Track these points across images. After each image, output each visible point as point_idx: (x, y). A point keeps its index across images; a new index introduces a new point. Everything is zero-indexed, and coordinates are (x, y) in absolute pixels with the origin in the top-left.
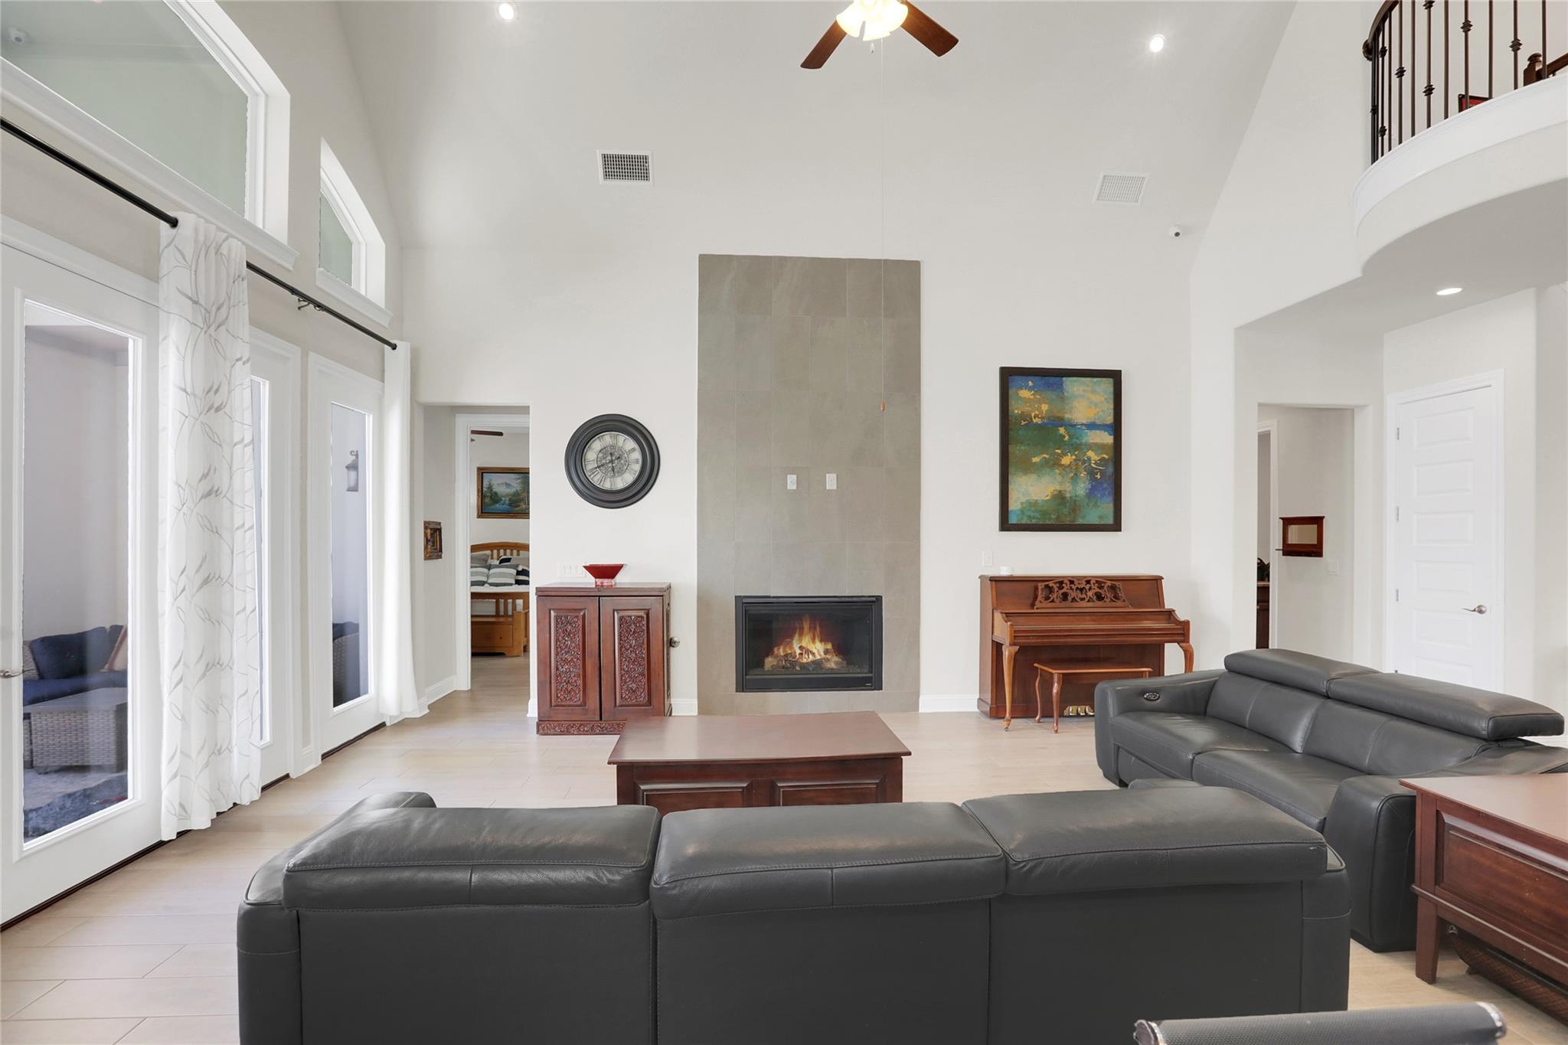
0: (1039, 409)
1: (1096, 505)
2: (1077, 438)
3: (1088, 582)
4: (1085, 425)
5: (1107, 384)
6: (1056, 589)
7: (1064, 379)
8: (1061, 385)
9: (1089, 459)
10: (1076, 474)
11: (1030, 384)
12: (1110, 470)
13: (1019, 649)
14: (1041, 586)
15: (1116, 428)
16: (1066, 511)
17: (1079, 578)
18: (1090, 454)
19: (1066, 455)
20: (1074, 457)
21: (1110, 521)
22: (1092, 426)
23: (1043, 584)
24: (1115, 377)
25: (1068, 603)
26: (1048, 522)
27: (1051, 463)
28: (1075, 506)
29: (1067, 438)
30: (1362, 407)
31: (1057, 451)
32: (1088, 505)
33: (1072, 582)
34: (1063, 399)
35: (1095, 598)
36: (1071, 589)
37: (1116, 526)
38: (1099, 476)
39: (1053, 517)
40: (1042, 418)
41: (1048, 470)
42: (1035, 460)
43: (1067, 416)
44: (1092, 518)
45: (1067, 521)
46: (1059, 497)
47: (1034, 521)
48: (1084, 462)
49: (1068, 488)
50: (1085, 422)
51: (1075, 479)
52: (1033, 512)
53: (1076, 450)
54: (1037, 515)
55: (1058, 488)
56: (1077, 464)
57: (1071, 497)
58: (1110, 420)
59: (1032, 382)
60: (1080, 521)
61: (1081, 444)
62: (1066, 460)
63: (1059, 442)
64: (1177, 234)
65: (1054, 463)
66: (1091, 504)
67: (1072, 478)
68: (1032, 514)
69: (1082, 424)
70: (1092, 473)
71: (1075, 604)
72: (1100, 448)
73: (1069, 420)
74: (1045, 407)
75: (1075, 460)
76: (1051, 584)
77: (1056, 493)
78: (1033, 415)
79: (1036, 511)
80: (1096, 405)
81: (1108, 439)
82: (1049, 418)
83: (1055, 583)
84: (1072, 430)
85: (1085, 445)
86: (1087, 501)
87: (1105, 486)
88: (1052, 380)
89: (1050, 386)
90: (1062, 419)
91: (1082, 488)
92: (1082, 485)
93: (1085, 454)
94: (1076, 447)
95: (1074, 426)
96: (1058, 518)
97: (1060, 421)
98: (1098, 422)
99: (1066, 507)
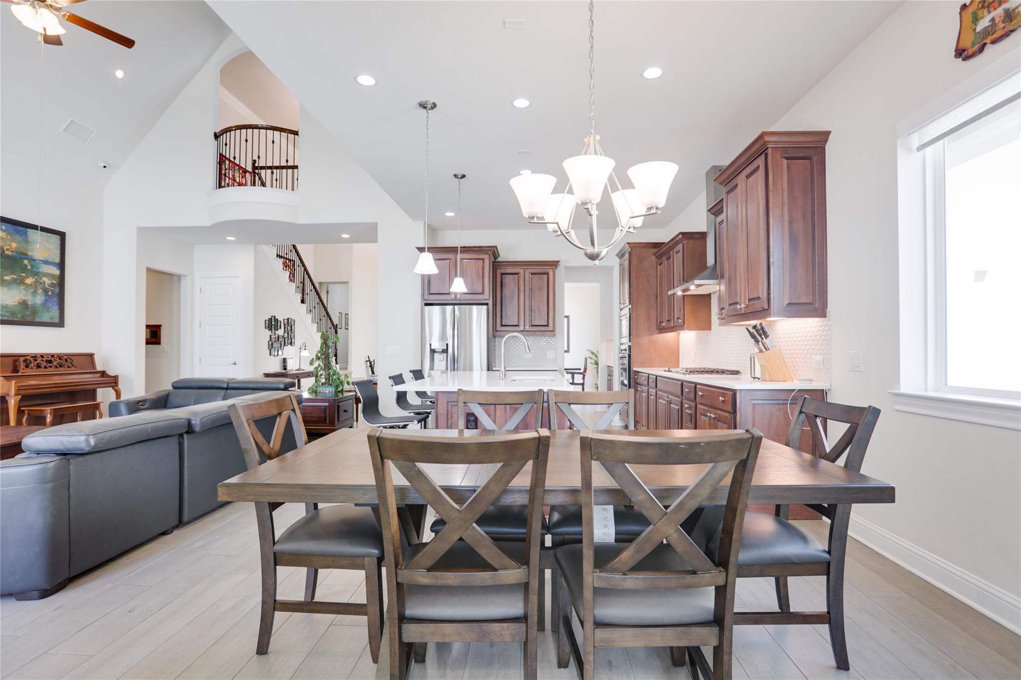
0: (10, 245)
1: (48, 311)
2: (36, 268)
3: (53, 356)
4: (42, 261)
5: (56, 239)
6: (33, 361)
7: (28, 230)
8: (26, 232)
9: (44, 282)
10: (35, 291)
11: (4, 227)
12: (57, 290)
13: (22, 398)
14: (22, 359)
15: (62, 265)
16: (28, 313)
17: (47, 354)
18: (45, 279)
19: (28, 277)
20: (34, 280)
21: (57, 320)
22: (46, 262)
23: (23, 358)
24: (62, 235)
25: (42, 369)
26: (15, 319)
27: (18, 281)
28: (34, 311)
29: (29, 267)
30: (185, 276)
31: (22, 274)
32: (43, 310)
33: (42, 357)
34: (27, 242)
35: (58, 366)
36: (43, 361)
37: (61, 324)
38: (50, 293)
39: (19, 316)
40: (12, 251)
41: (16, 286)
42: (6, 278)
43: (30, 253)
44: (46, 318)
45: (29, 319)
46: (24, 304)
47: (5, 318)
48: (41, 283)
49: (30, 300)
50: (42, 259)
51: (34, 293)
52: (5, 312)
53: (35, 275)
54: (8, 314)
55: (23, 298)
56: (36, 284)
57: (32, 305)
58: (58, 260)
59: (5, 226)
60: (38, 320)
61: (39, 272)
62: (29, 281)
63: (24, 269)
64: (105, 167)
65: (21, 282)
66: (45, 310)
67: (32, 293)
68: (4, 313)
69: (40, 260)
70: (46, 291)
71: (46, 370)
72: (52, 276)
73: (31, 256)
74: (14, 245)
75: (35, 282)
76: (29, 358)
77: (21, 301)
78: (5, 248)
79: (8, 312)
80: (49, 250)
81: (57, 272)
82: (17, 253)
83: (32, 357)
84: (33, 263)
85: (42, 273)
86: (42, 307)
87: (54, 299)
88: (20, 228)
89: (18, 232)
90: (26, 255)
91: (39, 299)
92: (39, 298)
93: (41, 279)
94: (36, 274)
95: (34, 260)
96: (22, 317)
97: (25, 255)
98: (50, 261)
99: (28, 310)
